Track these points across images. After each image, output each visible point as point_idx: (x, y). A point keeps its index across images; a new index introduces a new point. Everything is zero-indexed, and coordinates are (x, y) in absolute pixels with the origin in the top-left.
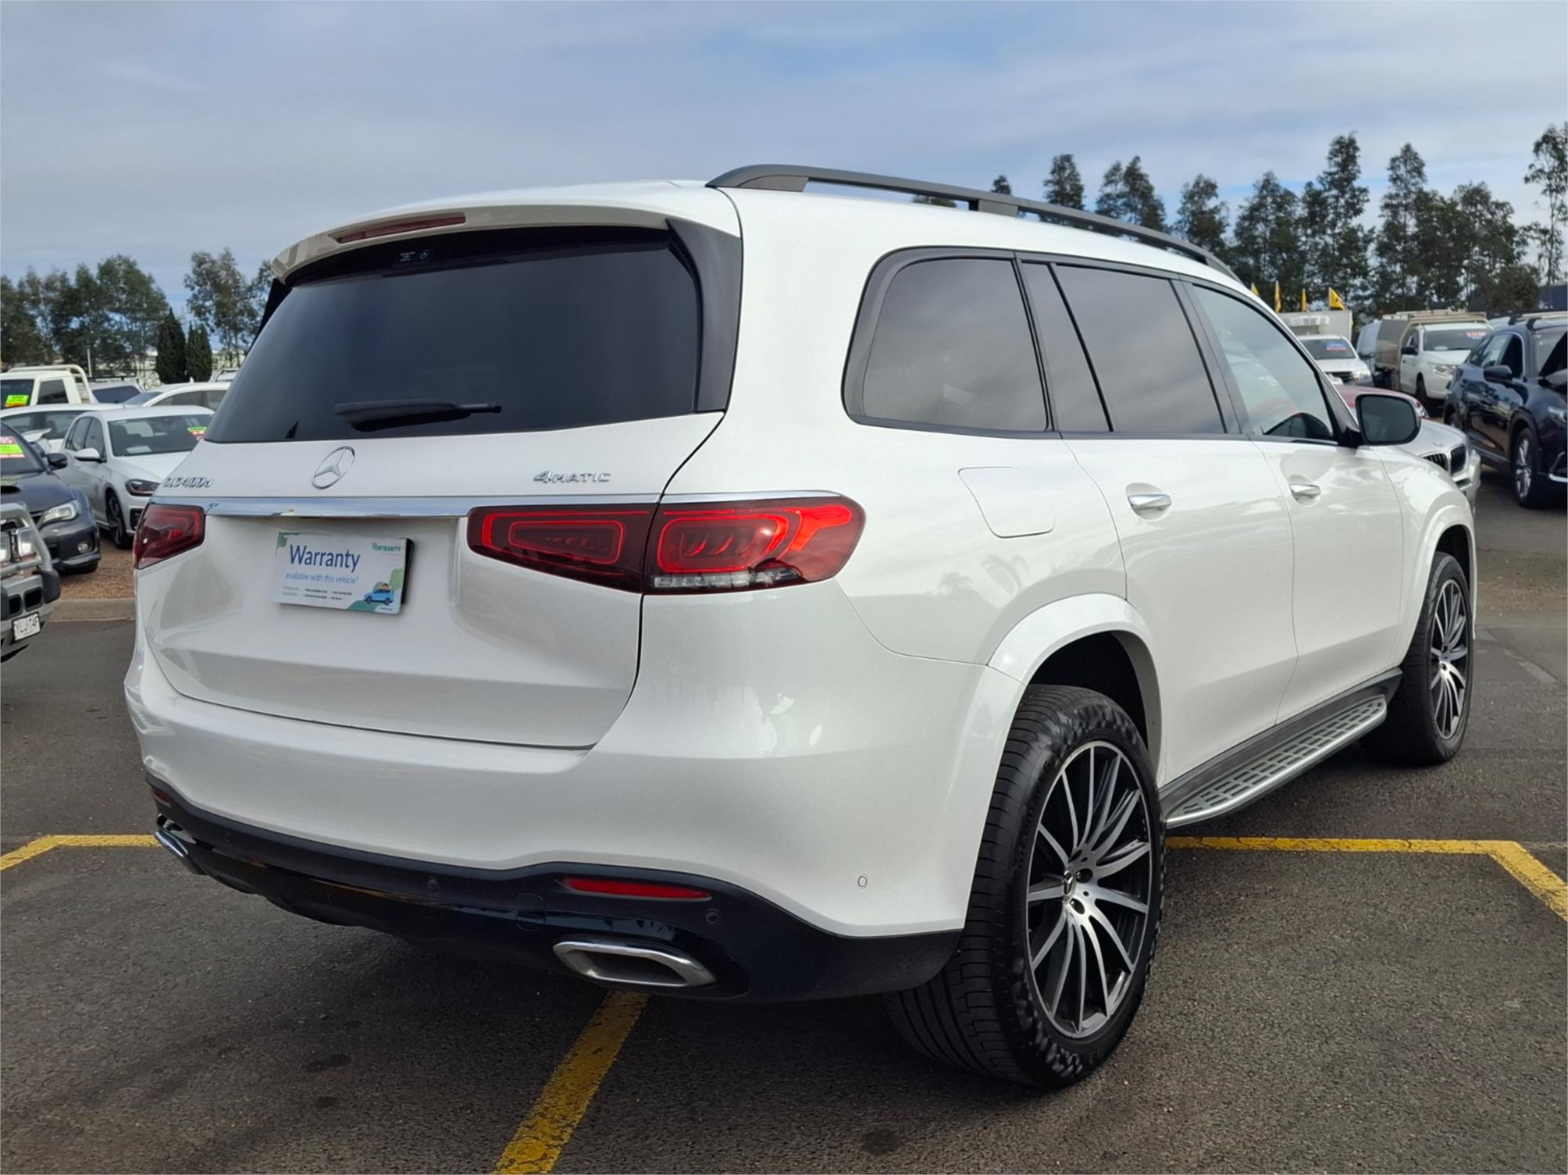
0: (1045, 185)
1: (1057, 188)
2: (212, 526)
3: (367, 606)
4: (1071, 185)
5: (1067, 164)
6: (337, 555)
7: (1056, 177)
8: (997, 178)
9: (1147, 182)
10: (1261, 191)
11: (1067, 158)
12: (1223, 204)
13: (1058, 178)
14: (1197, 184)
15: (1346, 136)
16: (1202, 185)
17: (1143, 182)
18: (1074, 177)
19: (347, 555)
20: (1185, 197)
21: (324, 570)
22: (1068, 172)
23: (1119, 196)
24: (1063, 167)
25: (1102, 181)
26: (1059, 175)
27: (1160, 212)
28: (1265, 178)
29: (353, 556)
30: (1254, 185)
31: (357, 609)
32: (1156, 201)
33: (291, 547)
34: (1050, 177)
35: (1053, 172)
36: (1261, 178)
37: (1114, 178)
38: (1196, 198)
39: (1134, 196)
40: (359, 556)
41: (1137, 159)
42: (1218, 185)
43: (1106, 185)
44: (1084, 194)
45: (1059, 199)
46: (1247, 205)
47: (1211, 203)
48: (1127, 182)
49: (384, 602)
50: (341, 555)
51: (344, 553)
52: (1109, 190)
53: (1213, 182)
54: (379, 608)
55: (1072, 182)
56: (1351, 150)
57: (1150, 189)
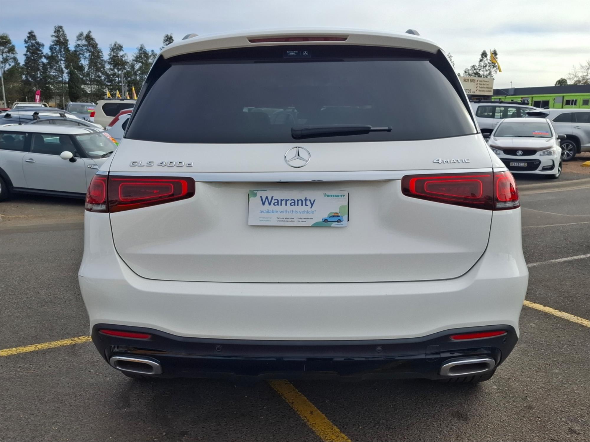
0: (52, 37)
1: (57, 39)
2: (199, 187)
3: (326, 223)
4: (63, 39)
5: (61, 30)
6: (298, 200)
7: (56, 34)
8: (30, 31)
9: (95, 41)
10: (140, 51)
11: (61, 27)
12: (125, 54)
13: (57, 35)
14: (115, 45)
15: (169, 35)
16: (117, 46)
17: (93, 41)
18: (64, 35)
19: (306, 200)
20: (110, 49)
21: (289, 208)
22: (61, 33)
23: (84, 46)
24: (59, 30)
25: (76, 39)
26: (57, 33)
27: (100, 54)
28: (141, 46)
29: (310, 200)
30: (137, 48)
31: (316, 226)
32: (99, 49)
33: (261, 197)
34: (54, 34)
35: (55, 32)
36: (140, 46)
37: (80, 38)
38: (115, 51)
39: (90, 46)
40: (314, 200)
41: (90, 32)
42: (123, 46)
43: (78, 40)
44: (69, 43)
45: (58, 43)
46: (135, 56)
47: (121, 53)
48: (86, 40)
49: (337, 221)
50: (301, 200)
51: (303, 199)
52: (79, 42)
53: (121, 45)
54: (334, 224)
55: (64, 37)
56: (171, 40)
57: (97, 45)
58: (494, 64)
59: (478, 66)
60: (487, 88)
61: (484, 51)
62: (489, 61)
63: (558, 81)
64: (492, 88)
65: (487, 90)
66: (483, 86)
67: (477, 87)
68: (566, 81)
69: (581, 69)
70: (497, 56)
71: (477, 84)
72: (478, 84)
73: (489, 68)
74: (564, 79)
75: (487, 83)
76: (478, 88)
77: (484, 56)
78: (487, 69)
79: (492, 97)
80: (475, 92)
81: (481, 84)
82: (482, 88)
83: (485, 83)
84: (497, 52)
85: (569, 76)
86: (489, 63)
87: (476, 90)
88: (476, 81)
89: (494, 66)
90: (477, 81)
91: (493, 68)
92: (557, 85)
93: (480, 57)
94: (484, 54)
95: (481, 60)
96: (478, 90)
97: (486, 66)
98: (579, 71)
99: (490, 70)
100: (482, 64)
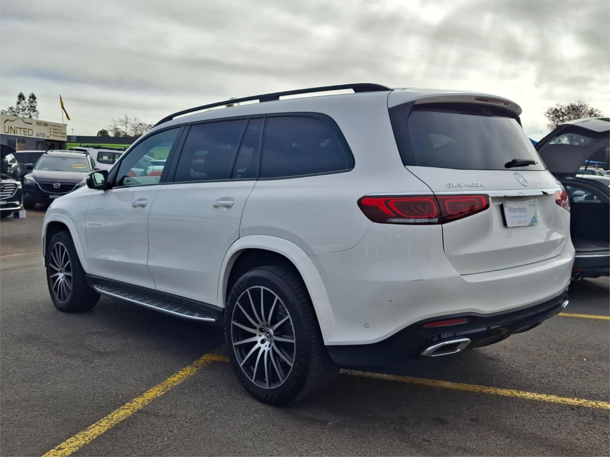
21: (519, 214)
31: (530, 225)
33: (509, 208)
40: (526, 208)
51: (522, 208)
58: (33, 108)
59: (16, 109)
60: (61, 133)
61: (21, 93)
62: (27, 104)
63: (99, 132)
64: (65, 134)
65: (61, 135)
66: (56, 131)
67: (50, 132)
68: (107, 132)
69: (120, 122)
70: (36, 100)
71: (50, 129)
72: (52, 129)
73: (29, 112)
74: (105, 131)
75: (61, 129)
76: (52, 133)
77: (21, 99)
78: (27, 113)
79: (67, 144)
80: (48, 137)
81: (55, 129)
82: (55, 133)
83: (58, 128)
84: (36, 95)
85: (110, 127)
86: (28, 107)
87: (50, 135)
88: (49, 125)
89: (34, 111)
90: (51, 125)
91: (33, 112)
92: (99, 136)
93: (17, 99)
94: (21, 97)
95: (19, 103)
96: (52, 135)
97: (25, 110)
98: (118, 123)
99: (30, 114)
100: (21, 107)
